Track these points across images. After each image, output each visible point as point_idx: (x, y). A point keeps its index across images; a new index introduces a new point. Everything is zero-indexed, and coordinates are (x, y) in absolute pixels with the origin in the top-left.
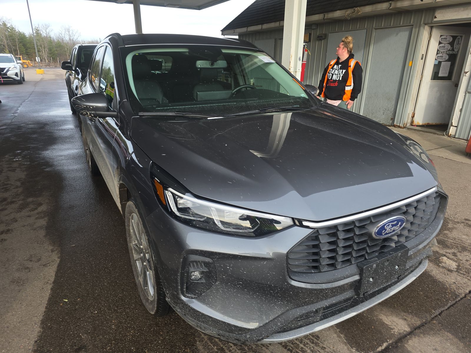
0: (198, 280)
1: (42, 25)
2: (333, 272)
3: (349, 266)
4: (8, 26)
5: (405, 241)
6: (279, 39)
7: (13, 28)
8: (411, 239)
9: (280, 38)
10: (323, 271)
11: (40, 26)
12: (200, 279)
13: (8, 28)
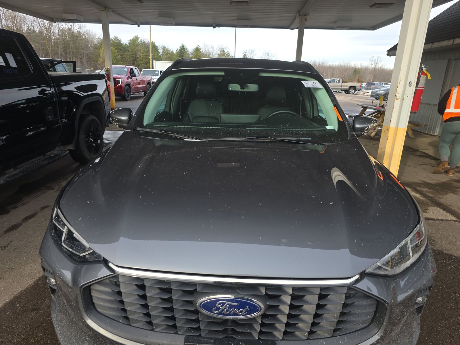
0: (52, 285)
1: (249, 50)
2: (149, 332)
3: (173, 335)
4: (225, 52)
5: (281, 338)
6: (453, 59)
7: (228, 53)
8: (298, 340)
9: (455, 58)
10: (133, 325)
11: (247, 52)
12: (54, 285)
13: (225, 54)
